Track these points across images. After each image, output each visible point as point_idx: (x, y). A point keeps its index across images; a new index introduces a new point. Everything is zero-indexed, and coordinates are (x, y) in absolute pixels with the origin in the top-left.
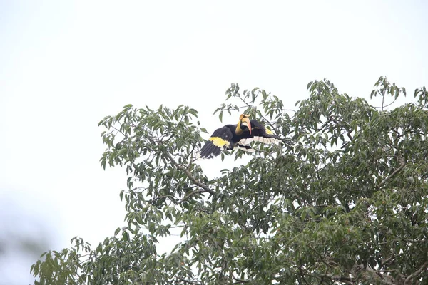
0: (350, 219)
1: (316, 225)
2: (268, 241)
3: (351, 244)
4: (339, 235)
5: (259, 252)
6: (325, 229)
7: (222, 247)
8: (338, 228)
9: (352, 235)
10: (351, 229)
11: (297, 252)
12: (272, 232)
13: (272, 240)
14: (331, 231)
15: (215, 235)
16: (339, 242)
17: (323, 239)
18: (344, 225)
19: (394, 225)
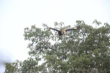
0: (87, 56)
1: (79, 58)
2: (66, 62)
3: (88, 63)
4: (85, 60)
5: (64, 65)
6: (81, 59)
7: (55, 64)
8: (84, 59)
9: (88, 61)
10: (88, 59)
11: (74, 65)
12: (67, 60)
13: (67, 62)
14: (83, 60)
15: (53, 61)
16: (85, 62)
17: (81, 62)
18: (86, 58)
19: (99, 58)
